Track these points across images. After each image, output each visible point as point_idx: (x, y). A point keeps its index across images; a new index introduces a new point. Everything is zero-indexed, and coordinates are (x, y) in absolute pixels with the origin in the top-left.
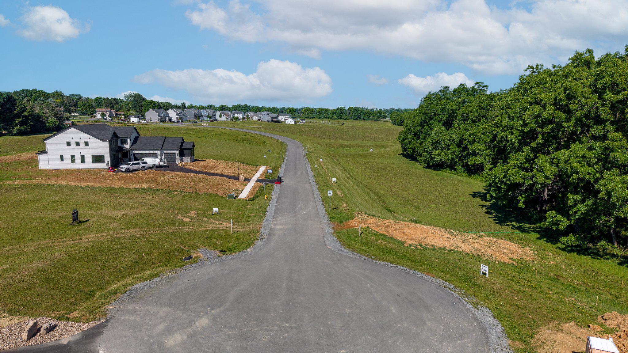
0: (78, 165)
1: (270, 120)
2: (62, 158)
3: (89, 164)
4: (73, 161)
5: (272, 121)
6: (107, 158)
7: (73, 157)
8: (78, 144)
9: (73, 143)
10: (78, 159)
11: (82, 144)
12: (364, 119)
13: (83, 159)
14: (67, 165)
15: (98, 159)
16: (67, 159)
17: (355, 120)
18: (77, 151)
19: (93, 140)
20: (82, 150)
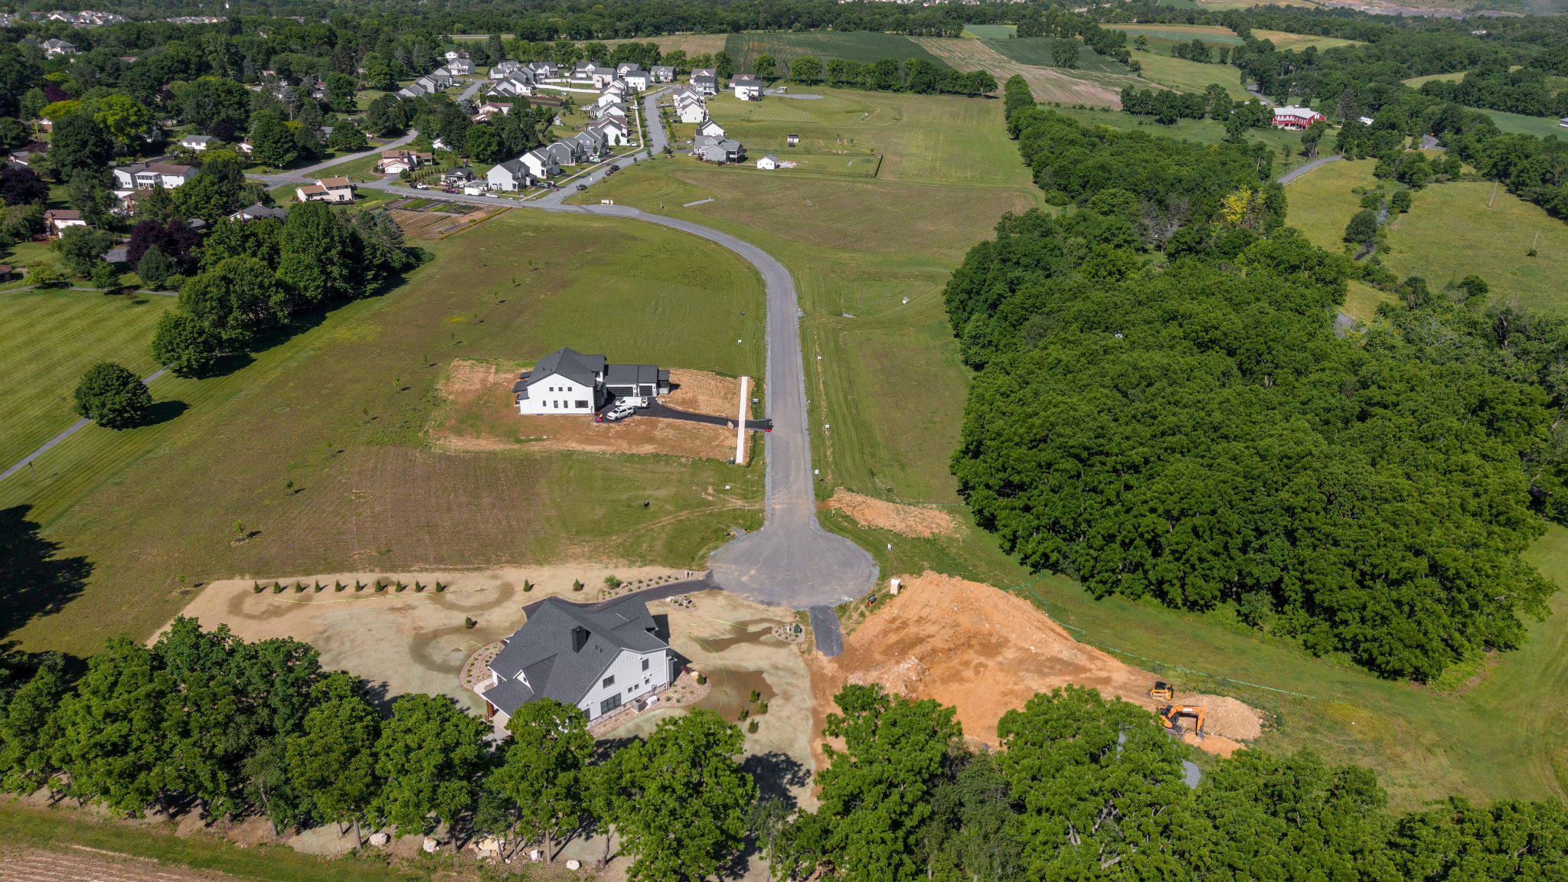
0: (561, 410)
1: (723, 158)
2: (544, 404)
3: (572, 410)
4: (556, 406)
5: (729, 159)
6: (591, 403)
7: (556, 402)
8: (561, 389)
9: (556, 389)
10: (561, 404)
11: (565, 389)
12: (942, 92)
13: (566, 405)
14: (550, 410)
15: (581, 404)
16: (550, 404)
17: (919, 93)
18: (560, 397)
19: (576, 386)
20: (565, 395)
